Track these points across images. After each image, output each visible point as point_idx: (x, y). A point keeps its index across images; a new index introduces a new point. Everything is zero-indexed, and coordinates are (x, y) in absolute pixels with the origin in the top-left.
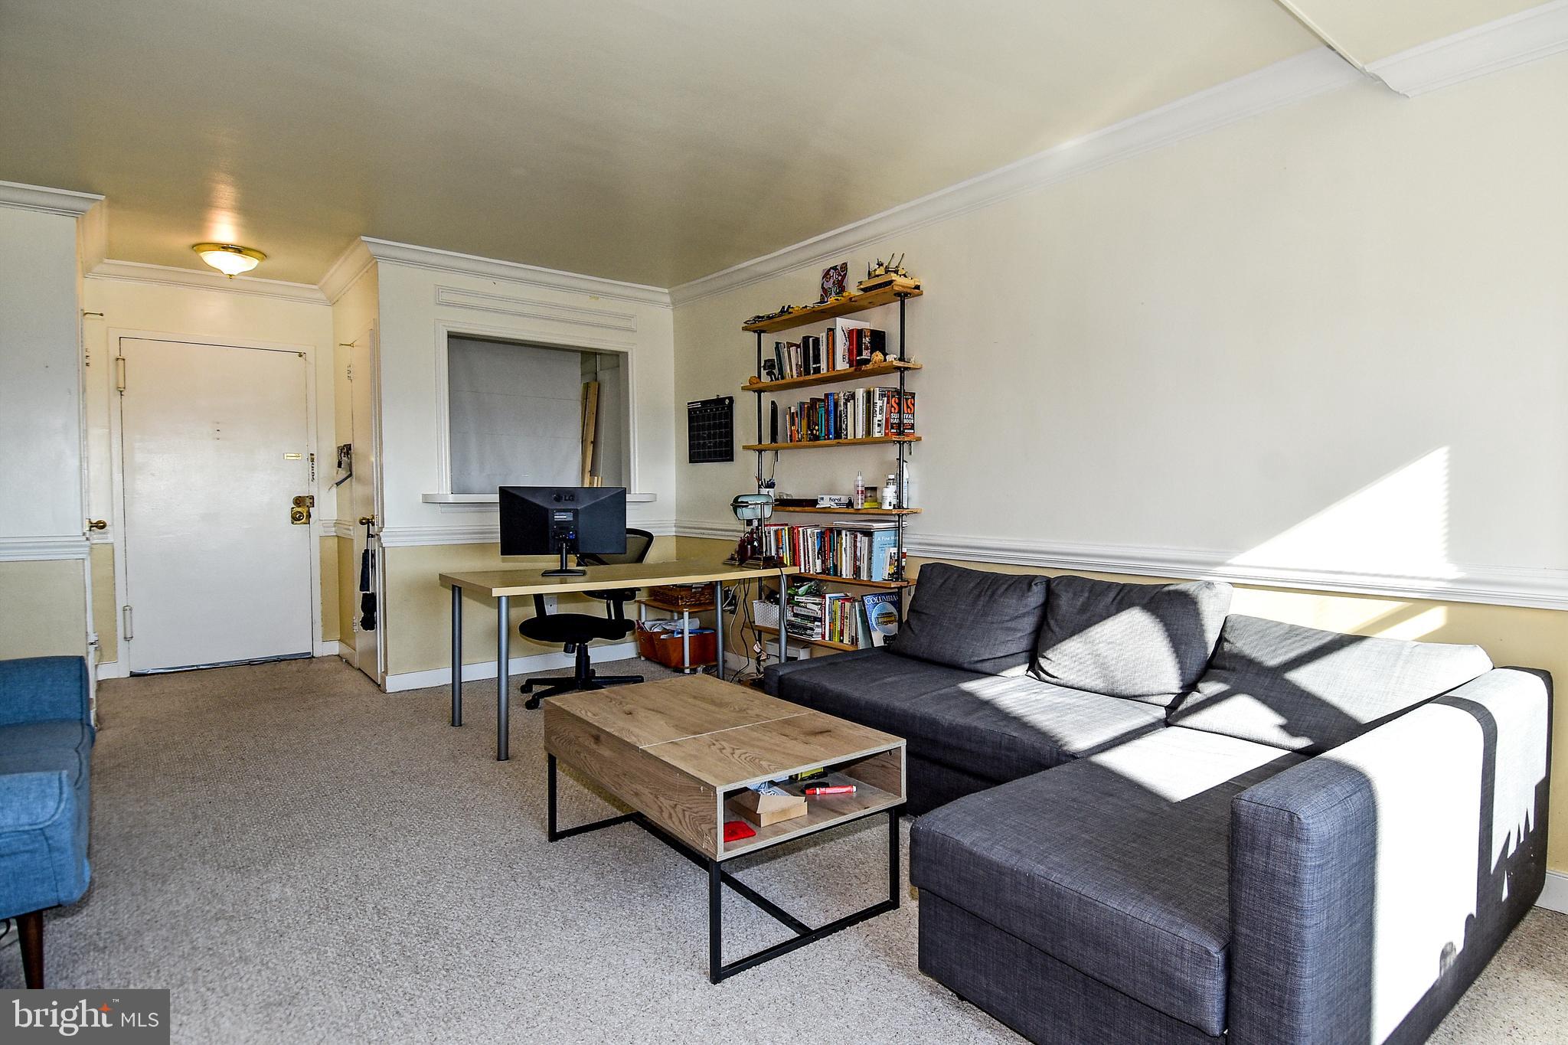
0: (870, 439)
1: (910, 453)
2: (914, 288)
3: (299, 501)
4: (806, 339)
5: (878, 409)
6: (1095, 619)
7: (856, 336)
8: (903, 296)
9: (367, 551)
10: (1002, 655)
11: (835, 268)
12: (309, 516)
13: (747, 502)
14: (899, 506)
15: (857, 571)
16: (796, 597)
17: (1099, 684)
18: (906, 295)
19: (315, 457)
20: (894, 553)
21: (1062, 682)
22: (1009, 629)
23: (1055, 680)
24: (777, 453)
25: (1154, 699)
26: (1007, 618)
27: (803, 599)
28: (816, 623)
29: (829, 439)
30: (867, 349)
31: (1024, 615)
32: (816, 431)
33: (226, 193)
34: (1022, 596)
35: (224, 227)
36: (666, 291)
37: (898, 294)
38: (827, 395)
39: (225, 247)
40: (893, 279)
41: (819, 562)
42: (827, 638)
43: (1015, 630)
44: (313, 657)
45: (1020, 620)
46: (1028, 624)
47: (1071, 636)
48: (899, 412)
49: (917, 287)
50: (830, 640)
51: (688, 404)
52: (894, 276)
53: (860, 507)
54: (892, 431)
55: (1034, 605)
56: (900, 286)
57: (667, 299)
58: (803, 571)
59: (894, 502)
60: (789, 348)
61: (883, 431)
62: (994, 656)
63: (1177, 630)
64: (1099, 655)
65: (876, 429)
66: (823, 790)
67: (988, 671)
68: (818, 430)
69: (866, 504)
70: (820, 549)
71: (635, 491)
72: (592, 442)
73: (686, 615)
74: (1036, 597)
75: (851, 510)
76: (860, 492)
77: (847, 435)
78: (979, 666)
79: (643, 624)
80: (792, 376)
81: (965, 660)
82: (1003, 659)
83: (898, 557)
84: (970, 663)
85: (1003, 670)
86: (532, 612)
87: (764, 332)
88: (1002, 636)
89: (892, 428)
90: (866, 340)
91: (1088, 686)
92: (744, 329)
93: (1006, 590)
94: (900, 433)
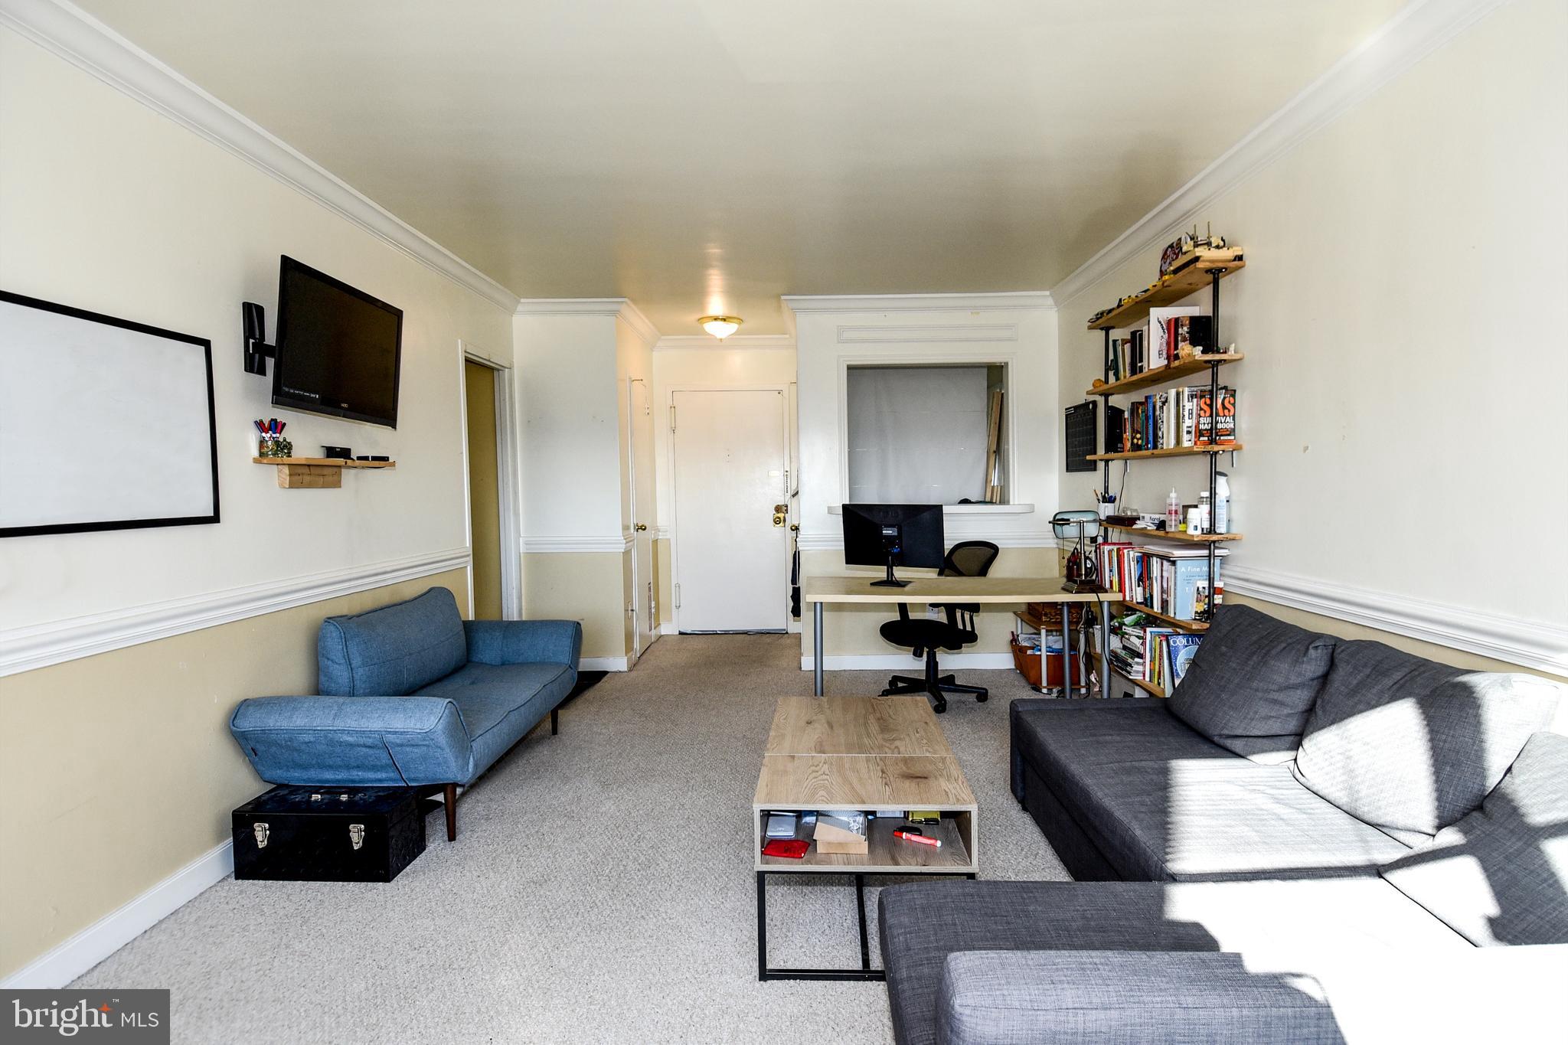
0: (1178, 450)
1: (1233, 466)
2: (1234, 260)
3: (778, 509)
4: (1133, 334)
5: (1186, 413)
6: (1361, 707)
7: (1173, 325)
8: (1216, 274)
9: (795, 552)
10: (1259, 734)
11: (1171, 246)
12: (785, 520)
13: (1068, 520)
14: (1212, 530)
15: (1165, 604)
16: (1124, 627)
17: (1341, 797)
18: (1220, 270)
19: (789, 474)
20: (1204, 588)
21: (1308, 785)
22: (1275, 702)
23: (1302, 779)
24: (1126, 462)
25: (1402, 836)
26: (1275, 687)
27: (1129, 630)
28: (1137, 660)
29: (1147, 449)
30: (1184, 340)
31: (1295, 687)
32: (1138, 439)
33: (716, 281)
34: (1296, 662)
35: (717, 303)
36: (1048, 293)
37: (1208, 271)
38: (1147, 398)
39: (716, 319)
40: (1198, 254)
41: (1140, 590)
42: (1147, 678)
43: (1282, 704)
44: (787, 633)
45: (1291, 693)
46: (1300, 699)
47: (1330, 725)
48: (1211, 416)
49: (1240, 258)
50: (1150, 681)
51: (1066, 409)
52: (1200, 251)
53: (1173, 529)
54: (1201, 439)
55: (1309, 675)
56: (1207, 261)
57: (1050, 301)
58: (1128, 598)
59: (1206, 525)
60: (1123, 345)
61: (1193, 440)
62: (1248, 734)
63: (1445, 741)
64: (1349, 758)
65: (1185, 437)
66: (909, 835)
67: (1237, 750)
68: (1140, 439)
69: (1180, 526)
70: (1141, 575)
71: (1014, 501)
72: (995, 452)
73: (1043, 632)
74: (1313, 665)
75: (1161, 533)
76: (1173, 512)
77: (1162, 444)
78: (1229, 743)
79: (1018, 636)
80: (1125, 377)
81: (1214, 731)
82: (1260, 740)
83: (1209, 592)
84: (1220, 736)
85: (1254, 753)
86: (896, 616)
87: (1113, 328)
88: (1264, 710)
89: (1202, 435)
90: (1184, 330)
91: (1331, 798)
92: (1090, 328)
93: (1281, 651)
94: (1212, 441)
